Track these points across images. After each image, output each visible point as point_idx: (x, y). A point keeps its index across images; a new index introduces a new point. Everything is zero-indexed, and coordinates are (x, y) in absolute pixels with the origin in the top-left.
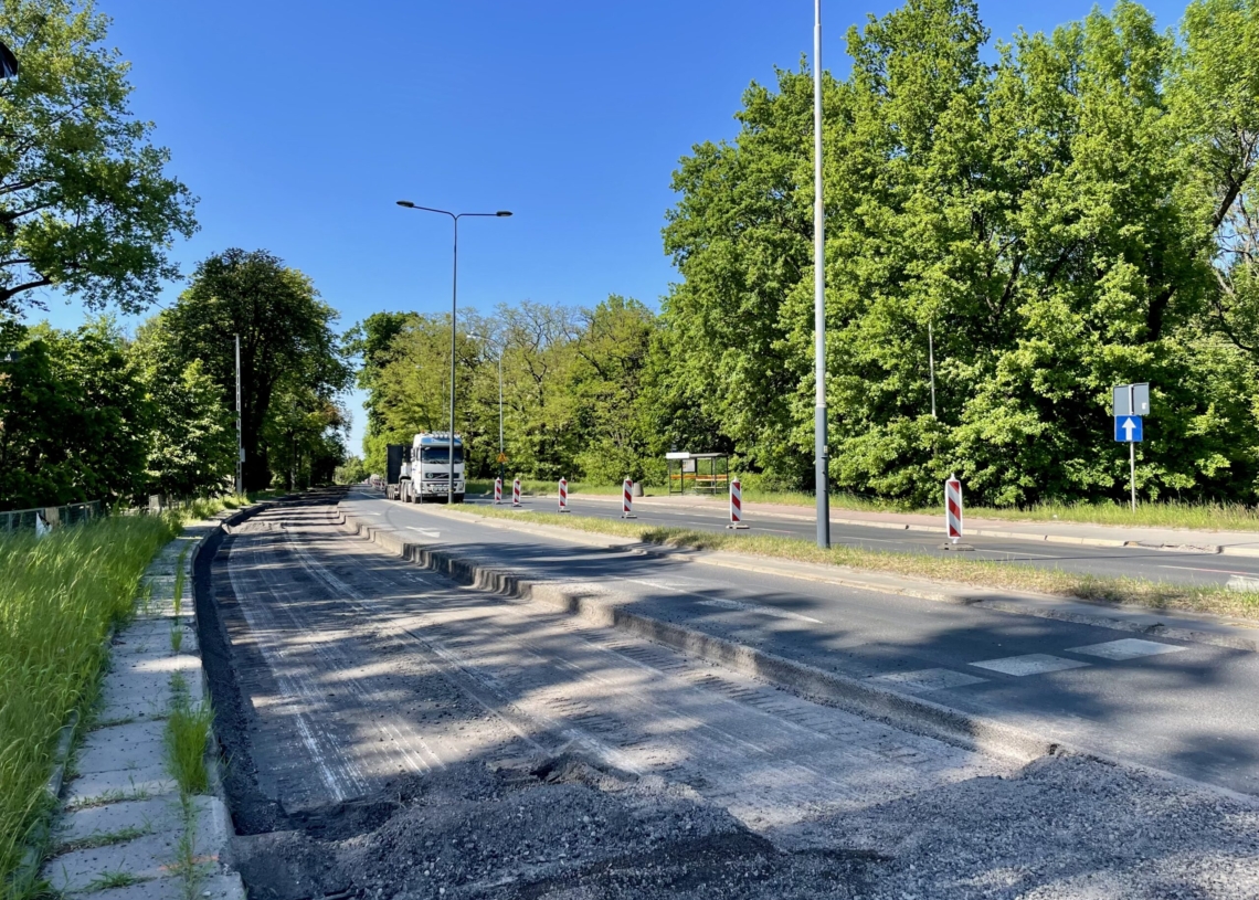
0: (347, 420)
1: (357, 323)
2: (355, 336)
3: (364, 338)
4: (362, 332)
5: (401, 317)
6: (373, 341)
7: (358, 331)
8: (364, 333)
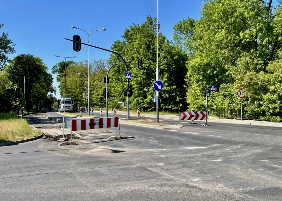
0: (55, 90)
1: (56, 64)
2: (56, 68)
3: (58, 68)
4: (58, 66)
5: (68, 62)
6: (60, 69)
7: (56, 66)
8: (58, 67)
